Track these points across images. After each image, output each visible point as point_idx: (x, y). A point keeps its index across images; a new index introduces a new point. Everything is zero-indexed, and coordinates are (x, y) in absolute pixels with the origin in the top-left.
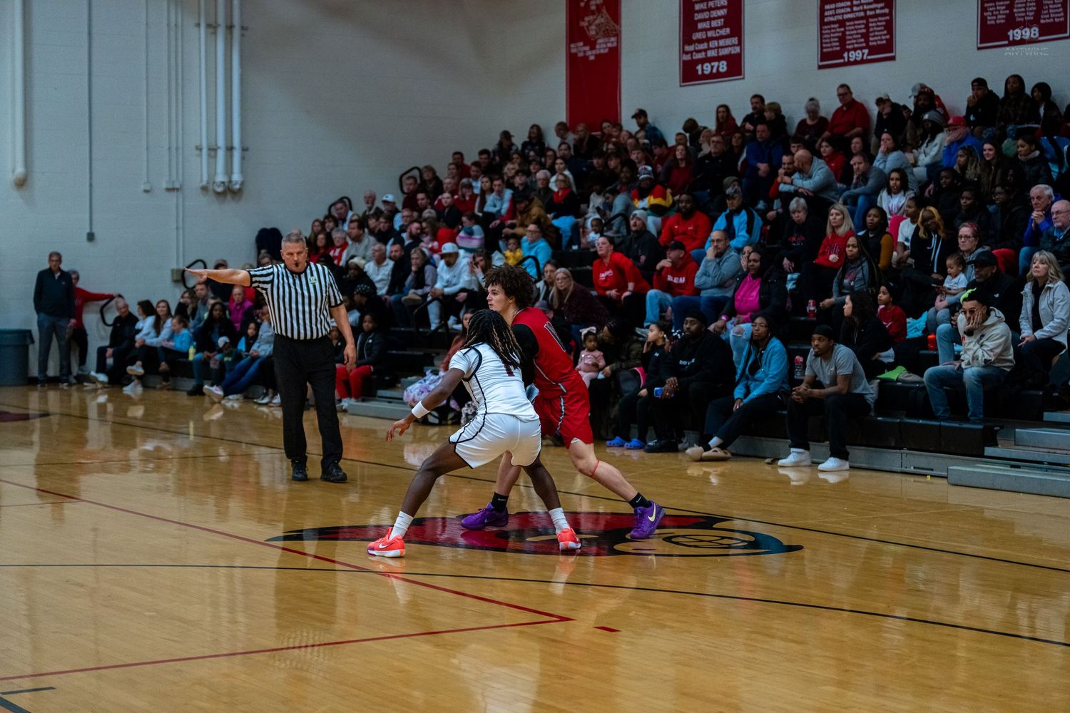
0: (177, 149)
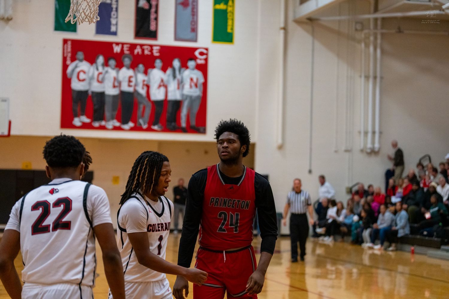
0: (350, 132)
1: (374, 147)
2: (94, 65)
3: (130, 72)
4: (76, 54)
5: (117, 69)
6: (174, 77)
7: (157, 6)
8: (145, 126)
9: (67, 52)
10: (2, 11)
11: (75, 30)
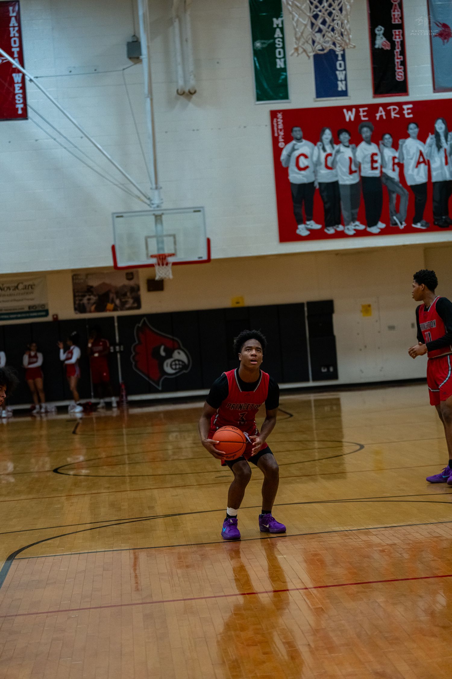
2: (319, 143)
3: (373, 148)
4: (291, 131)
5: (354, 145)
6: (439, 147)
7: (403, 44)
8: (402, 227)
9: (278, 129)
10: (181, 83)
11: (286, 97)
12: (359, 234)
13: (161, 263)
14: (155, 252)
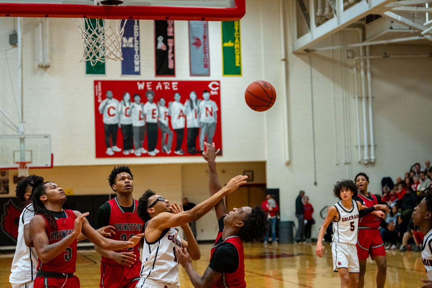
0: (348, 147)
1: (370, 159)
2: (122, 101)
3: (154, 106)
4: (106, 93)
5: (142, 103)
6: (192, 107)
7: (173, 47)
8: (169, 152)
9: (98, 91)
10: (41, 60)
11: (103, 72)
12: (143, 155)
13: (22, 167)
14: (19, 160)
